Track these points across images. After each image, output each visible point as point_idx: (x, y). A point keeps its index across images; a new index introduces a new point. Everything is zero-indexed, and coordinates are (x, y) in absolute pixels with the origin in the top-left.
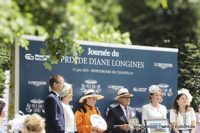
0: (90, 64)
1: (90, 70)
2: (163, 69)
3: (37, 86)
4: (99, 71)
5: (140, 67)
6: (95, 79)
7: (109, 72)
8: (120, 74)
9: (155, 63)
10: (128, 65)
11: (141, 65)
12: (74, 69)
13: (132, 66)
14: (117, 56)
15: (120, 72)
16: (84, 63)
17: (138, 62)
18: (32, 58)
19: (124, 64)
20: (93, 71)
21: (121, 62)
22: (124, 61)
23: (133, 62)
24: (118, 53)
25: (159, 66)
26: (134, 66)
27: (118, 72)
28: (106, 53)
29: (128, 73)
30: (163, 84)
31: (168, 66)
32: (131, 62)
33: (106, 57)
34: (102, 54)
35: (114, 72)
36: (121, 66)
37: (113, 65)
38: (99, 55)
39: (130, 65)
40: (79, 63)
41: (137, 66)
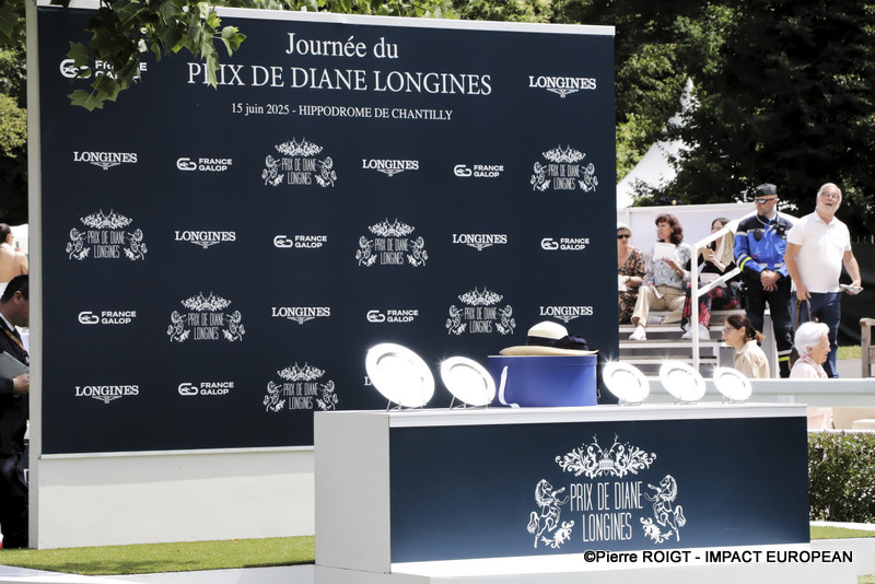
0: (295, 85)
1: (294, 106)
2: (563, 96)
3: (106, 168)
4: (327, 111)
5: (478, 93)
6: (312, 140)
7: (364, 112)
8: (403, 119)
9: (531, 78)
10: (433, 88)
11: (481, 86)
12: (237, 107)
13: (448, 89)
14: (391, 57)
15: (403, 112)
16: (274, 85)
17: (470, 76)
19: (412, 82)
20: (306, 110)
21: (405, 77)
23: (452, 76)
24: (395, 46)
25: (545, 87)
26: (456, 88)
27: (395, 111)
28: (353, 46)
29: (432, 114)
30: (564, 149)
31: (580, 85)
32: (444, 75)
33: (354, 63)
34: (338, 52)
35: (383, 113)
36: (408, 90)
37: (377, 89)
38: (326, 54)
39: (441, 88)
40: (255, 84)
41: (467, 89)
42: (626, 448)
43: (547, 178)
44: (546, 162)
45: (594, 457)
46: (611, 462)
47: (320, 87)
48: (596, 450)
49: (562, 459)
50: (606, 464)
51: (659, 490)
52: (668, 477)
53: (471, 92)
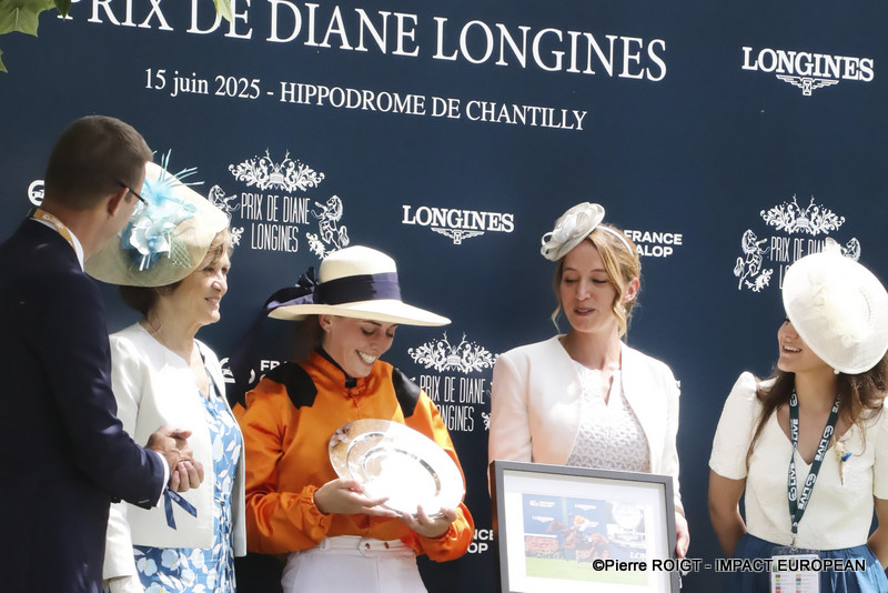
0: (274, 38)
1: (270, 83)
2: (807, 92)
4: (337, 97)
5: (640, 76)
6: (305, 158)
7: (410, 104)
8: (488, 122)
9: (747, 50)
10: (551, 61)
11: (646, 62)
12: (154, 78)
13: (581, 64)
15: (489, 108)
16: (232, 33)
17: (626, 40)
19: (511, 44)
20: (295, 93)
21: (496, 33)
22: (525, 29)
23: (589, 36)
25: (774, 73)
26: (597, 64)
27: (474, 106)
29: (546, 117)
30: (803, 204)
31: (842, 71)
32: (574, 35)
35: (449, 108)
36: (501, 62)
37: (440, 55)
39: (566, 62)
40: (194, 29)
41: (618, 67)
43: (767, 264)
44: (765, 232)
47: (325, 44)
53: (625, 74)
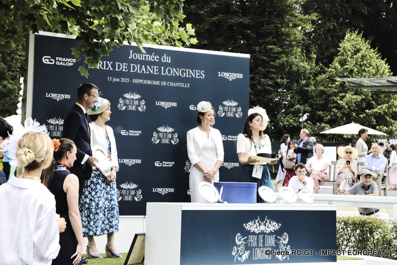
0: (132, 71)
1: (131, 79)
3: (58, 100)
4: (143, 82)
5: (200, 77)
6: (137, 93)
7: (157, 83)
8: (172, 86)
9: (219, 73)
10: (183, 75)
11: (201, 75)
12: (109, 79)
13: (189, 75)
14: (168, 62)
15: (172, 83)
16: (124, 70)
17: (197, 71)
18: (52, 62)
19: (176, 72)
20: (135, 81)
21: (173, 70)
22: (178, 69)
23: (190, 70)
24: (170, 58)
25: (224, 77)
26: (191, 75)
27: (169, 83)
28: (154, 57)
29: (182, 85)
30: (230, 100)
31: (237, 76)
32: (187, 70)
33: (154, 63)
34: (148, 59)
35: (164, 83)
36: (174, 75)
37: (162, 74)
38: (144, 59)
39: (186, 75)
40: (117, 70)
41: (195, 76)
42: (270, 221)
43: (224, 111)
44: (223, 106)
45: (258, 224)
46: (264, 227)
47: (141, 72)
48: (259, 221)
49: (246, 225)
50: (262, 228)
51: (281, 239)
52: (285, 233)
53: (197, 77)
